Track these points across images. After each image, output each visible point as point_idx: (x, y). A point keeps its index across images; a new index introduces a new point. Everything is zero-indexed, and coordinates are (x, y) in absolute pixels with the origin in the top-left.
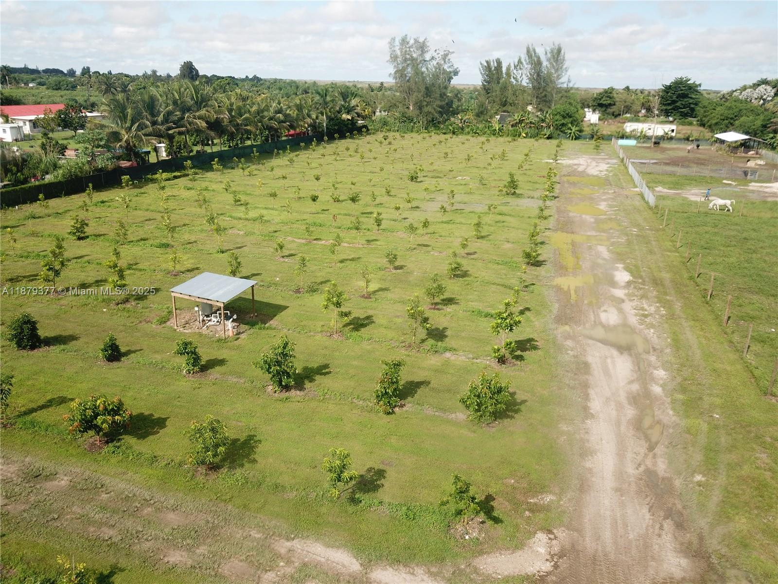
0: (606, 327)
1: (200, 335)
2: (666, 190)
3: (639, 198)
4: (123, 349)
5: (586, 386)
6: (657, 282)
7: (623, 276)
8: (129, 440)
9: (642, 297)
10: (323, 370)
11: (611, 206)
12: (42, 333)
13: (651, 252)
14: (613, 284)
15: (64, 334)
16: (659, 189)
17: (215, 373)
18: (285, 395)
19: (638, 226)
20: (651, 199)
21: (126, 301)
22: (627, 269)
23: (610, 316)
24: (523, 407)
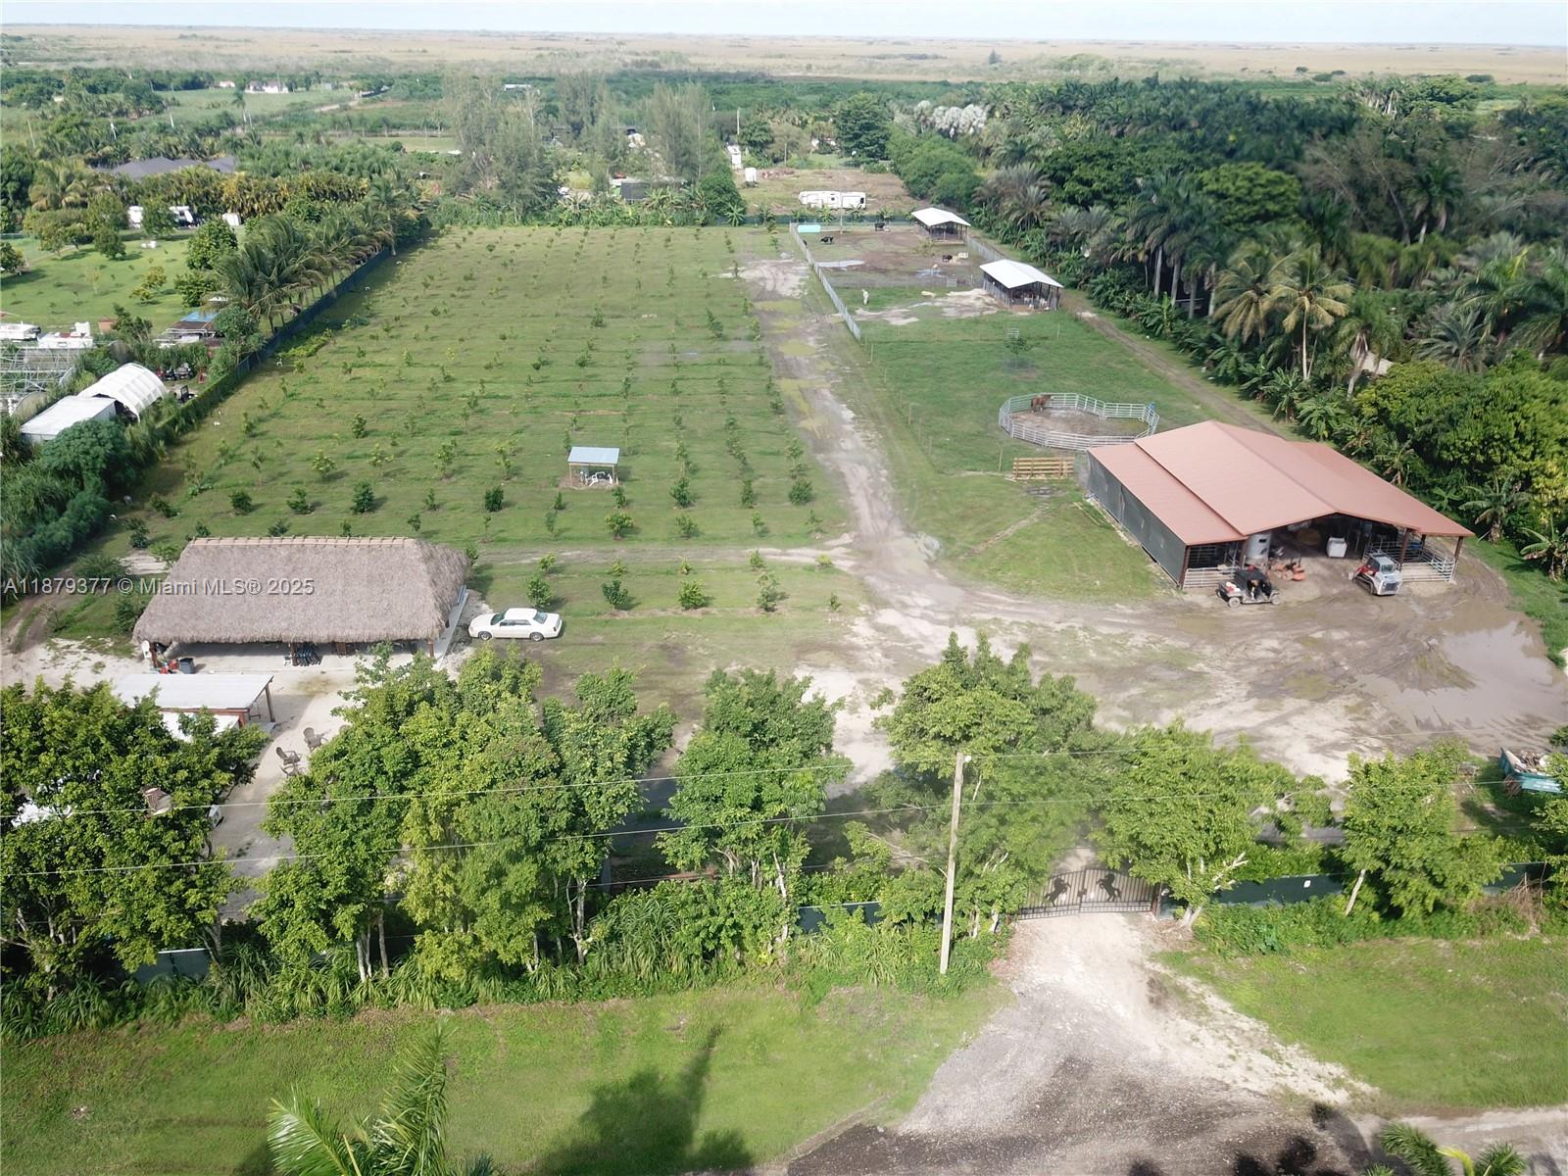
0: (847, 451)
1: (594, 490)
2: (867, 313)
3: (843, 327)
5: (845, 482)
6: (873, 416)
7: (849, 414)
9: (865, 428)
11: (819, 342)
13: (866, 390)
14: (843, 422)
16: (860, 311)
19: (848, 363)
20: (856, 331)
21: (509, 477)
22: (849, 408)
23: (848, 444)
24: (816, 495)
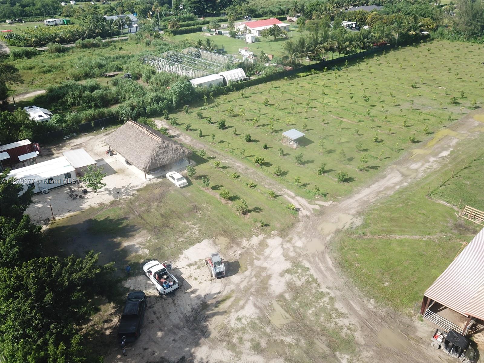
0: (408, 169)
1: (287, 146)
4: (268, 147)
5: (377, 181)
6: (455, 159)
7: (445, 154)
8: (264, 167)
9: (439, 163)
10: (312, 162)
12: (251, 139)
14: (436, 155)
15: (257, 139)
17: (286, 157)
18: (299, 165)
21: (272, 133)
22: (452, 151)
23: (415, 166)
24: (353, 181)
